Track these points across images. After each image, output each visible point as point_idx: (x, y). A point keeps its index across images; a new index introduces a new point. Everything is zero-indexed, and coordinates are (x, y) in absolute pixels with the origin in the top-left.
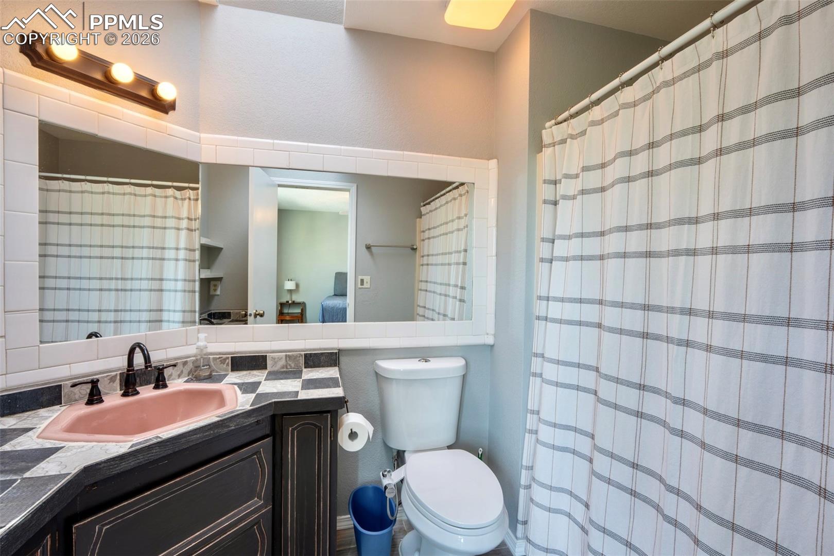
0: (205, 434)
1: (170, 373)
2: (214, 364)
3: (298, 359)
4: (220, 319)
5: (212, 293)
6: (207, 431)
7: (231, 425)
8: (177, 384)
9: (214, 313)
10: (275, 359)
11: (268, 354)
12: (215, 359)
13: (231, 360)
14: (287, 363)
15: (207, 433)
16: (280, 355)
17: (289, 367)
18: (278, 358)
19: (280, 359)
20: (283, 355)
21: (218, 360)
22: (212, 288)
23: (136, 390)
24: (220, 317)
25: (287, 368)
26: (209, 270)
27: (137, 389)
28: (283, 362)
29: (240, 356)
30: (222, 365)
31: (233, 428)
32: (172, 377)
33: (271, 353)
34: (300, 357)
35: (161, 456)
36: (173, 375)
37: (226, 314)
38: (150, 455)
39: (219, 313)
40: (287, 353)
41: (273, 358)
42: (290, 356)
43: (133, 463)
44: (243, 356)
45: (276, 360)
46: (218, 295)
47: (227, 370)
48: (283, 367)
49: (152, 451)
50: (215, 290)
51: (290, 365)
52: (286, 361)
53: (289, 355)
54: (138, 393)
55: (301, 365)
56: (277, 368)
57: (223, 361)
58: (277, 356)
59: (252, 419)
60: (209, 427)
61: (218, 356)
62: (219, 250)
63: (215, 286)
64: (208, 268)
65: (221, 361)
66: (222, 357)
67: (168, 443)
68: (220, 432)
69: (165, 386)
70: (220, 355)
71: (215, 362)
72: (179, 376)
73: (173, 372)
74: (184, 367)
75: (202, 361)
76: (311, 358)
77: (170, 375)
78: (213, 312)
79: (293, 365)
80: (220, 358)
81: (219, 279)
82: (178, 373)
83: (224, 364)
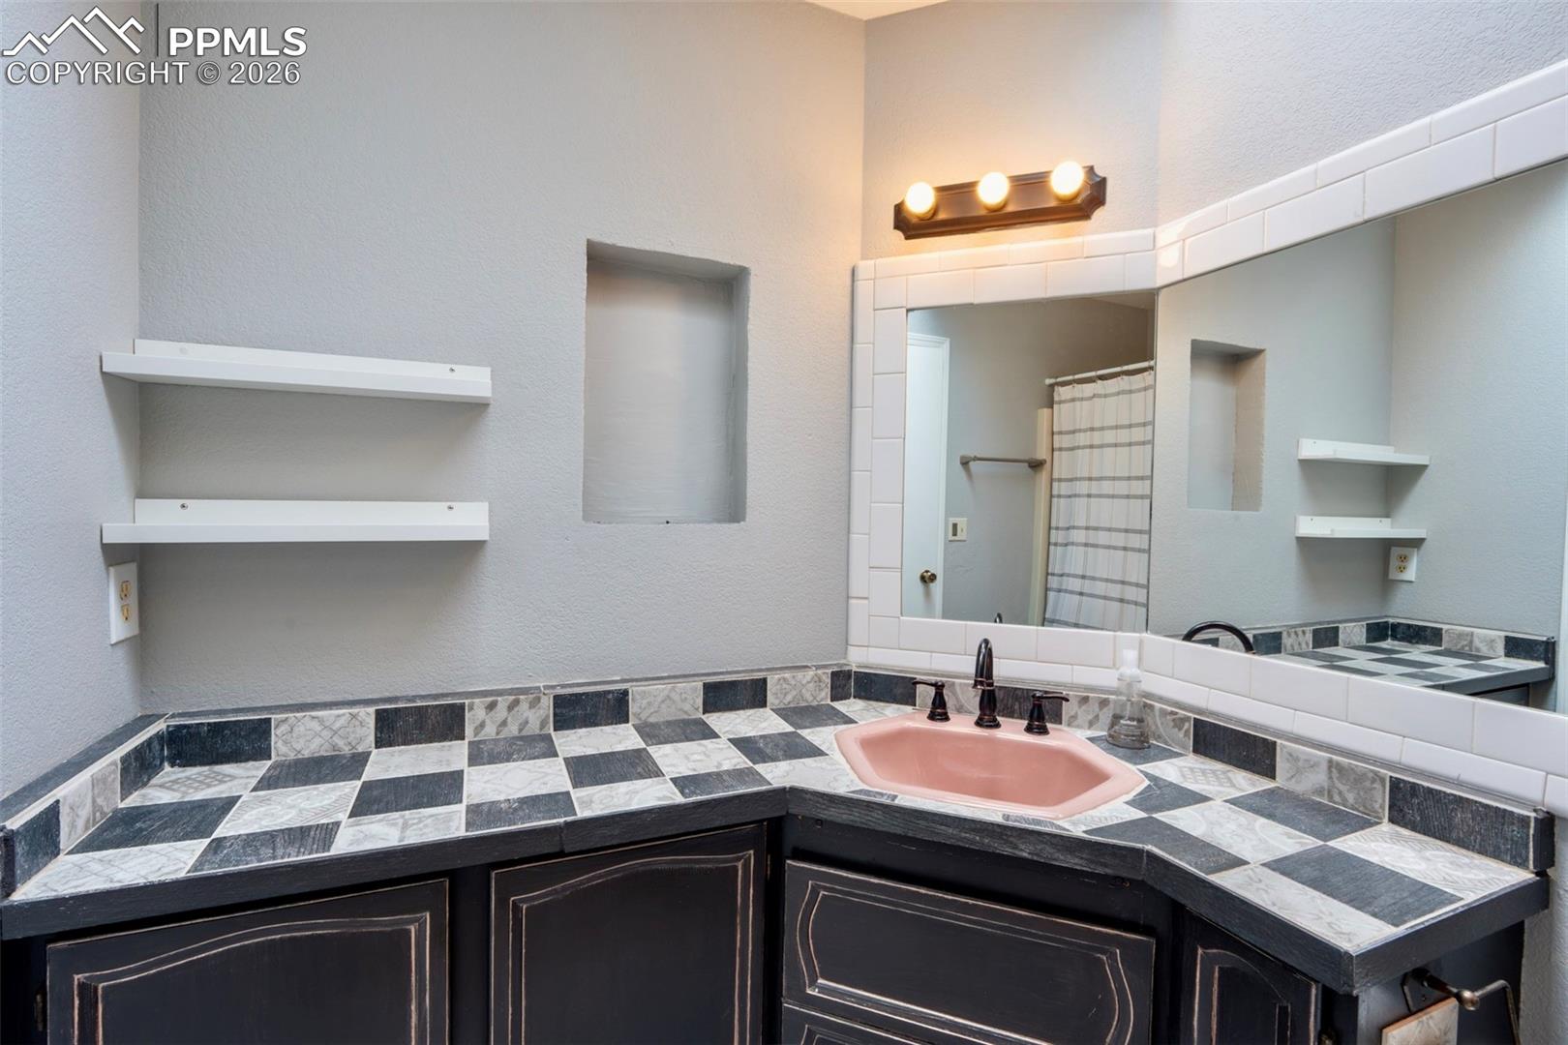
0: (963, 835)
1: (1072, 713)
2: (1162, 724)
3: (1368, 784)
4: (1410, 642)
5: (1393, 575)
6: (963, 830)
7: (1023, 847)
8: (1071, 738)
9: (1393, 624)
10: (1297, 759)
11: (1279, 741)
12: (1164, 713)
13: (1195, 726)
14: (1334, 786)
15: (968, 835)
16: (1316, 756)
17: (1337, 798)
18: (1306, 760)
19: (1313, 766)
20: (1324, 757)
21: (1168, 717)
22: (1394, 563)
23: (995, 720)
24: (1412, 637)
25: (1331, 798)
26: (1389, 520)
27: (999, 718)
28: (1320, 778)
29: (1214, 724)
30: (1176, 730)
31: (1025, 855)
32: (1076, 723)
33: (1289, 739)
34: (1373, 781)
35: (884, 829)
36: (1079, 717)
37: (1428, 632)
38: (870, 818)
39: (1409, 626)
40: (1334, 757)
41: (1292, 757)
42: (1344, 767)
43: (844, 816)
44: (1220, 726)
45: (1300, 764)
46: (1411, 582)
47: (1184, 747)
48: (1320, 792)
49: (873, 814)
50: (1402, 569)
51: (1340, 793)
52: (1331, 778)
53: (1338, 764)
54: (998, 726)
55: (1377, 806)
56: (1305, 785)
57: (1179, 722)
58: (1304, 753)
59: (1077, 861)
60: (973, 826)
61: (1170, 709)
62: (1415, 471)
63: (1404, 559)
64: (1388, 517)
65: (1174, 720)
66: (1176, 713)
67: (897, 815)
68: (996, 848)
69: (1043, 731)
70: (1176, 707)
71: (1163, 719)
72: (1091, 725)
73: (1079, 713)
74: (1101, 710)
75: (1128, 707)
76: (1416, 801)
77: (1072, 717)
78: (1391, 620)
79: (1351, 797)
80: (1172, 713)
81: (1416, 543)
82: (1090, 717)
83: (1180, 729)
